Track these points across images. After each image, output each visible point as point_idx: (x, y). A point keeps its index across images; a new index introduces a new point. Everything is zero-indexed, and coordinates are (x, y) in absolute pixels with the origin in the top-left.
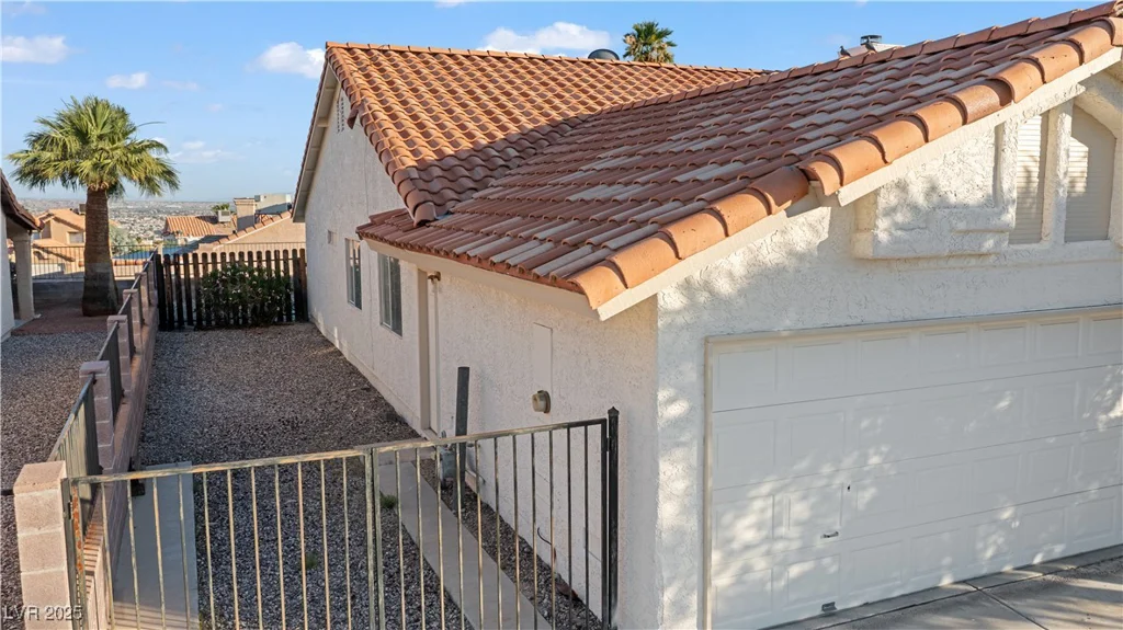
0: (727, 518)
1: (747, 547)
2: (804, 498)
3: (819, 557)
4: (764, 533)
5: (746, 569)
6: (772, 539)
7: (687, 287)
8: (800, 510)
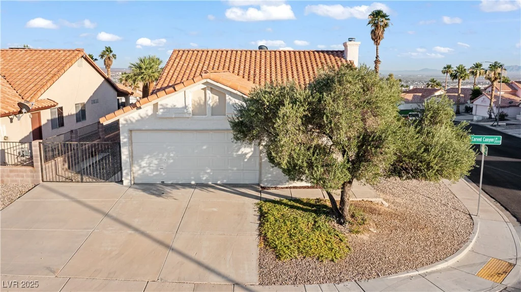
0: (140, 161)
1: (144, 167)
2: (156, 159)
3: (160, 171)
4: (147, 165)
5: (144, 171)
6: (149, 166)
7: (126, 120)
8: (156, 162)
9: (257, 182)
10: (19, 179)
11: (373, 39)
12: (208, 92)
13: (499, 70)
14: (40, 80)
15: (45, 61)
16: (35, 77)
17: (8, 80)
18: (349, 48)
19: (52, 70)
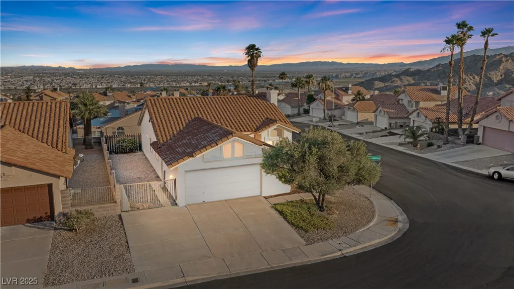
9: (259, 194)
10: (105, 213)
11: (249, 67)
13: (328, 83)
14: (58, 133)
15: (43, 113)
16: (51, 130)
17: (28, 134)
18: (271, 95)
19: (59, 122)
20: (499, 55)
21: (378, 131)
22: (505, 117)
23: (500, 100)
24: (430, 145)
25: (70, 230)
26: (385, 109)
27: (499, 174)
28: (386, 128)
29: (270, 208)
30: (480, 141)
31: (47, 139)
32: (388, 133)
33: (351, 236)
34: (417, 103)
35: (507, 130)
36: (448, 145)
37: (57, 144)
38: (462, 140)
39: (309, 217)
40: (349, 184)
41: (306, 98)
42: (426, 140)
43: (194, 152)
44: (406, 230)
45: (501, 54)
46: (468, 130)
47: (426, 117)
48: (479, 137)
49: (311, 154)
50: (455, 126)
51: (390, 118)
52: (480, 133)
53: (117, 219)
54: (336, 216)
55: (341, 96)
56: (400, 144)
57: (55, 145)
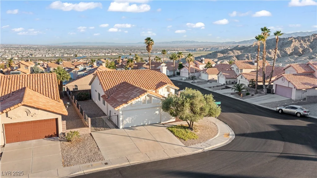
2: (131, 118)
9: (159, 122)
10: (83, 132)
11: (147, 50)
12: (147, 97)
14: (53, 91)
15: (44, 80)
16: (49, 90)
17: (38, 92)
18: (163, 69)
19: (53, 85)
20: (291, 38)
21: (220, 86)
22: (287, 79)
23: (284, 70)
24: (248, 94)
25: (68, 141)
26: (223, 74)
27: (282, 110)
28: (224, 84)
29: (166, 129)
30: (274, 92)
31: (48, 94)
32: (225, 87)
33: (207, 142)
34: (241, 70)
35: (288, 86)
36: (257, 95)
37: (54, 97)
38: (265, 92)
39: (186, 133)
40: (205, 116)
41: (178, 65)
42: (246, 91)
43: (128, 101)
44: (233, 139)
45: (292, 37)
46: (268, 86)
47: (246, 78)
48: (273, 90)
49: (187, 102)
50: (261, 84)
51: (226, 78)
52: (274, 88)
53: (90, 135)
54: (199, 133)
55: (198, 65)
56: (232, 94)
57: (53, 98)
